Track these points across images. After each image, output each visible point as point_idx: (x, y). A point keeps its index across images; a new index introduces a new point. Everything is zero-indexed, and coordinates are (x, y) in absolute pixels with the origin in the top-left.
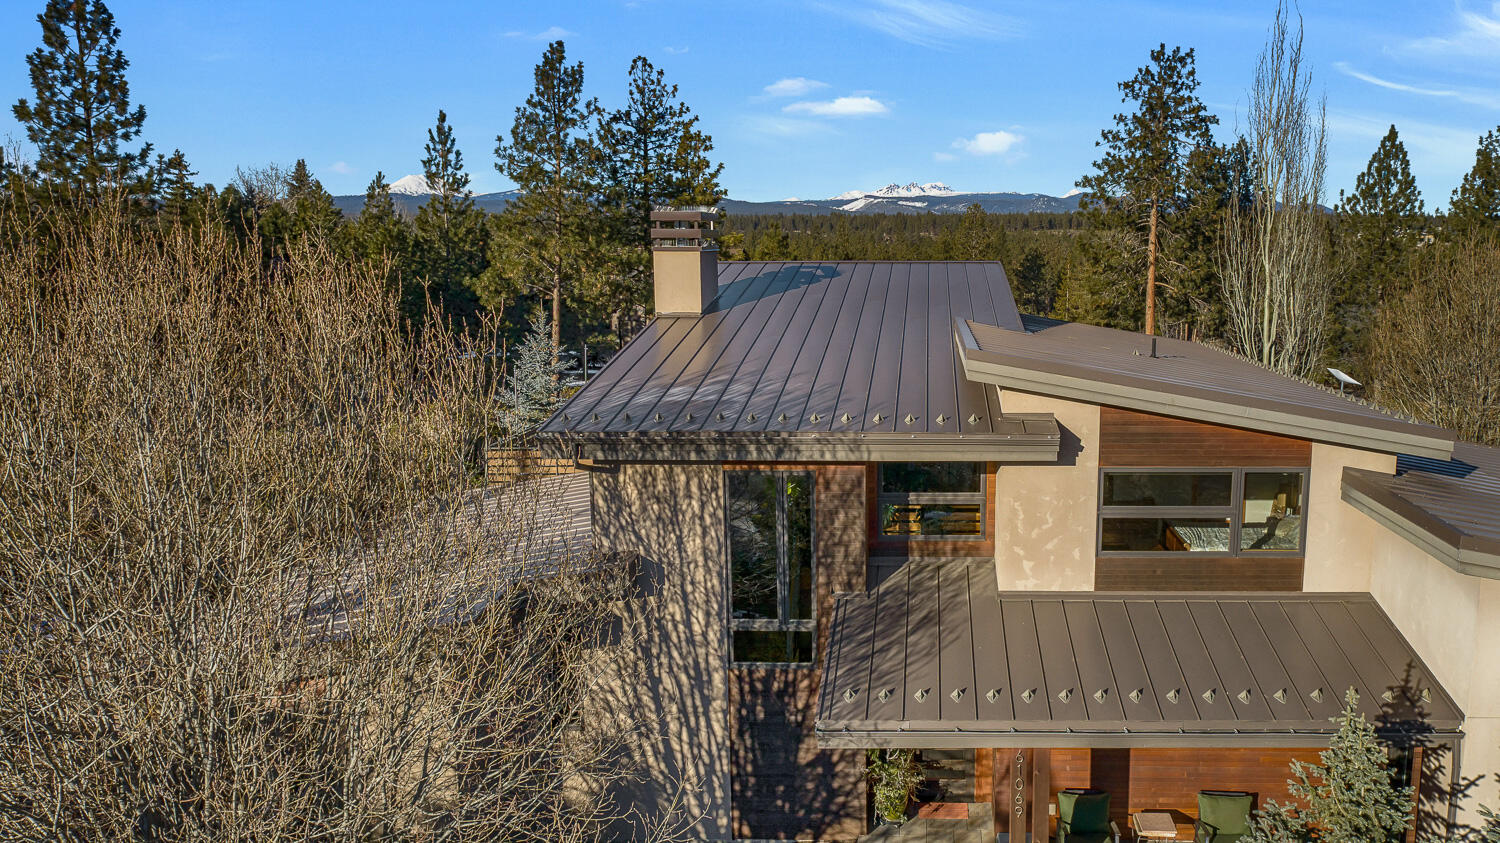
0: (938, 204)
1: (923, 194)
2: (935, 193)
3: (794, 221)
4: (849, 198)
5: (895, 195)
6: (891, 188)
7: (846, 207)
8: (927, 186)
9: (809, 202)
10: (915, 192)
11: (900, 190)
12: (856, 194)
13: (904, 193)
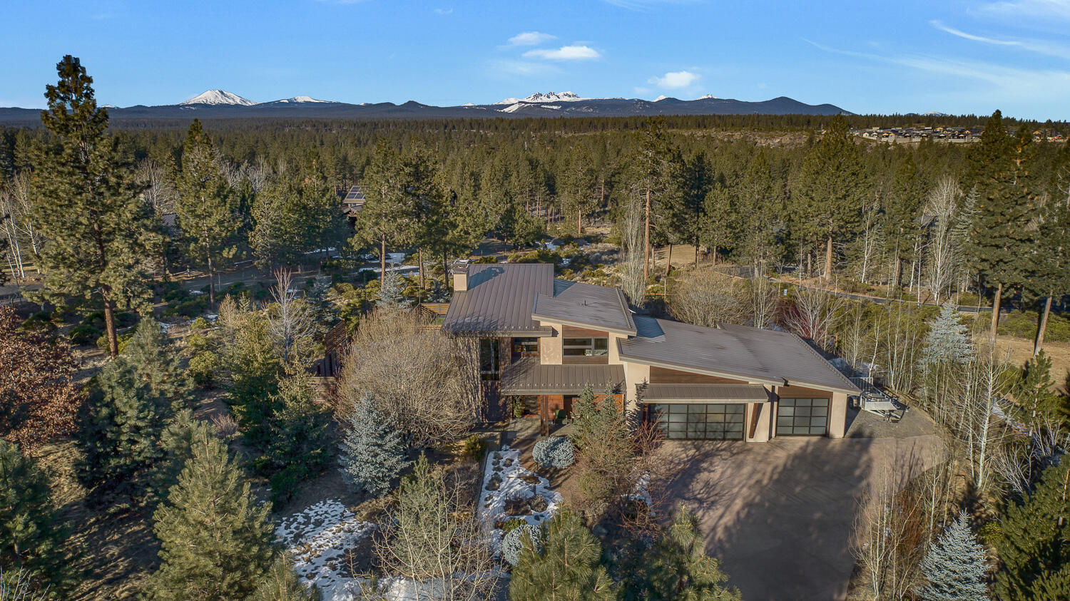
0: (568, 107)
1: (558, 100)
2: (566, 99)
3: (471, 124)
4: (507, 103)
5: (539, 101)
6: (536, 96)
7: (506, 110)
8: (561, 94)
9: (480, 106)
10: (553, 99)
11: (542, 97)
12: (512, 100)
13: (545, 100)
